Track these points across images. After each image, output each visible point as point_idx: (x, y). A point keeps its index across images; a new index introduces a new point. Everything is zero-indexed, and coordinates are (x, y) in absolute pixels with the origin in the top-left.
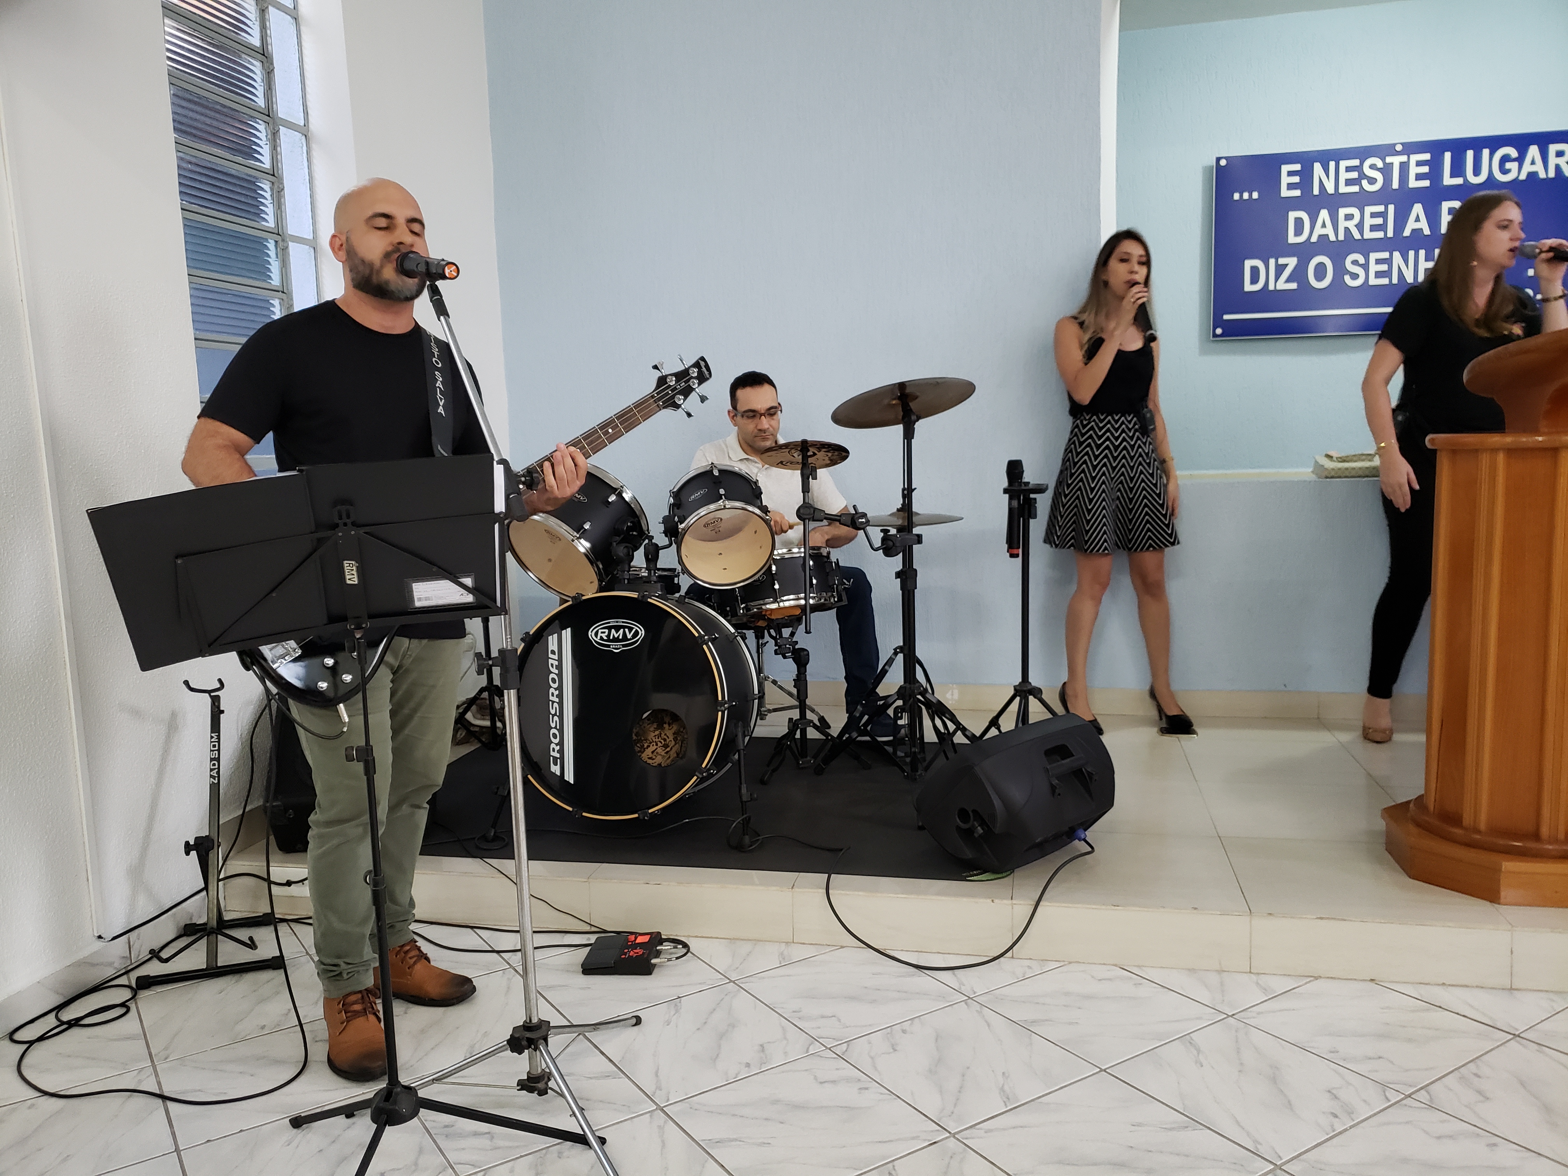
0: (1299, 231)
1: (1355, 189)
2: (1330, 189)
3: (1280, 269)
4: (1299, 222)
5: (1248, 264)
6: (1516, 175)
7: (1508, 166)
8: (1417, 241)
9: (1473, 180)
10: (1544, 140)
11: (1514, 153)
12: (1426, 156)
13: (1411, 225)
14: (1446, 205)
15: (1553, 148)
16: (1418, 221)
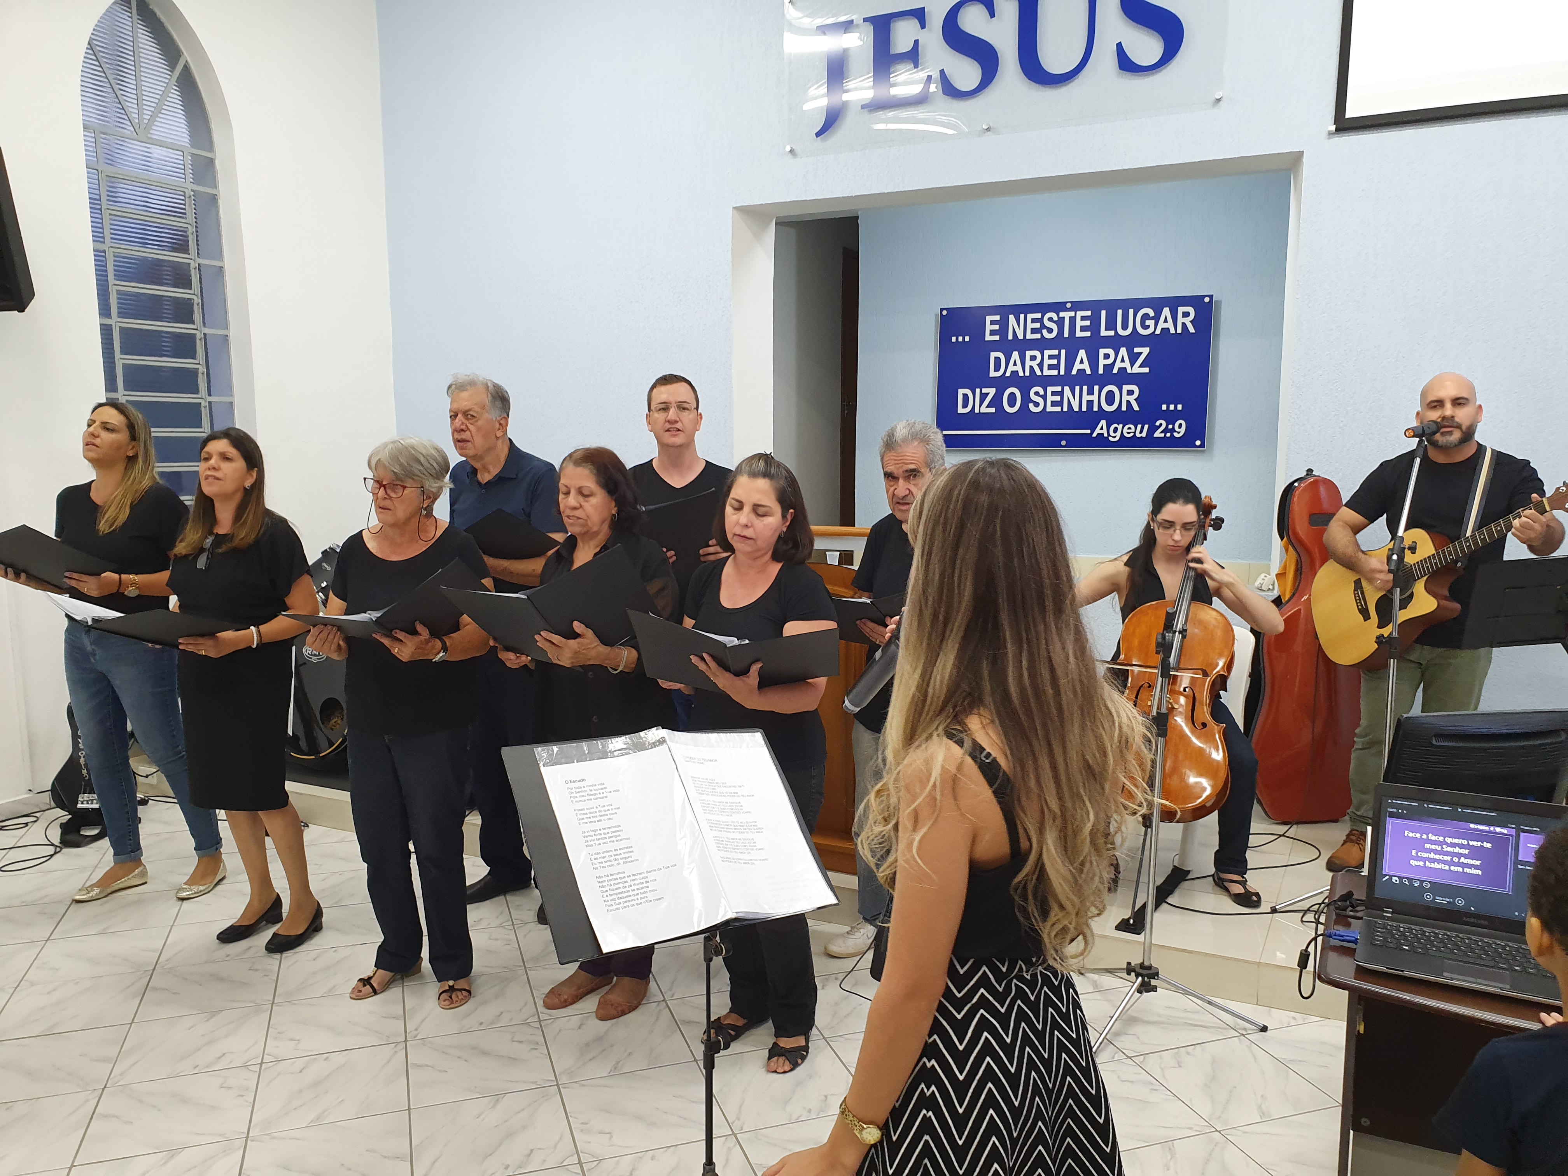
0: (997, 369)
1: (1038, 336)
2: (1020, 336)
3: (983, 396)
4: (997, 359)
5: (961, 392)
6: (1153, 330)
7: (1147, 322)
8: (1081, 379)
9: (1122, 332)
10: (1174, 303)
11: (1152, 314)
12: (1088, 313)
13: (1077, 366)
14: (1102, 352)
15: (1181, 310)
16: (1082, 363)
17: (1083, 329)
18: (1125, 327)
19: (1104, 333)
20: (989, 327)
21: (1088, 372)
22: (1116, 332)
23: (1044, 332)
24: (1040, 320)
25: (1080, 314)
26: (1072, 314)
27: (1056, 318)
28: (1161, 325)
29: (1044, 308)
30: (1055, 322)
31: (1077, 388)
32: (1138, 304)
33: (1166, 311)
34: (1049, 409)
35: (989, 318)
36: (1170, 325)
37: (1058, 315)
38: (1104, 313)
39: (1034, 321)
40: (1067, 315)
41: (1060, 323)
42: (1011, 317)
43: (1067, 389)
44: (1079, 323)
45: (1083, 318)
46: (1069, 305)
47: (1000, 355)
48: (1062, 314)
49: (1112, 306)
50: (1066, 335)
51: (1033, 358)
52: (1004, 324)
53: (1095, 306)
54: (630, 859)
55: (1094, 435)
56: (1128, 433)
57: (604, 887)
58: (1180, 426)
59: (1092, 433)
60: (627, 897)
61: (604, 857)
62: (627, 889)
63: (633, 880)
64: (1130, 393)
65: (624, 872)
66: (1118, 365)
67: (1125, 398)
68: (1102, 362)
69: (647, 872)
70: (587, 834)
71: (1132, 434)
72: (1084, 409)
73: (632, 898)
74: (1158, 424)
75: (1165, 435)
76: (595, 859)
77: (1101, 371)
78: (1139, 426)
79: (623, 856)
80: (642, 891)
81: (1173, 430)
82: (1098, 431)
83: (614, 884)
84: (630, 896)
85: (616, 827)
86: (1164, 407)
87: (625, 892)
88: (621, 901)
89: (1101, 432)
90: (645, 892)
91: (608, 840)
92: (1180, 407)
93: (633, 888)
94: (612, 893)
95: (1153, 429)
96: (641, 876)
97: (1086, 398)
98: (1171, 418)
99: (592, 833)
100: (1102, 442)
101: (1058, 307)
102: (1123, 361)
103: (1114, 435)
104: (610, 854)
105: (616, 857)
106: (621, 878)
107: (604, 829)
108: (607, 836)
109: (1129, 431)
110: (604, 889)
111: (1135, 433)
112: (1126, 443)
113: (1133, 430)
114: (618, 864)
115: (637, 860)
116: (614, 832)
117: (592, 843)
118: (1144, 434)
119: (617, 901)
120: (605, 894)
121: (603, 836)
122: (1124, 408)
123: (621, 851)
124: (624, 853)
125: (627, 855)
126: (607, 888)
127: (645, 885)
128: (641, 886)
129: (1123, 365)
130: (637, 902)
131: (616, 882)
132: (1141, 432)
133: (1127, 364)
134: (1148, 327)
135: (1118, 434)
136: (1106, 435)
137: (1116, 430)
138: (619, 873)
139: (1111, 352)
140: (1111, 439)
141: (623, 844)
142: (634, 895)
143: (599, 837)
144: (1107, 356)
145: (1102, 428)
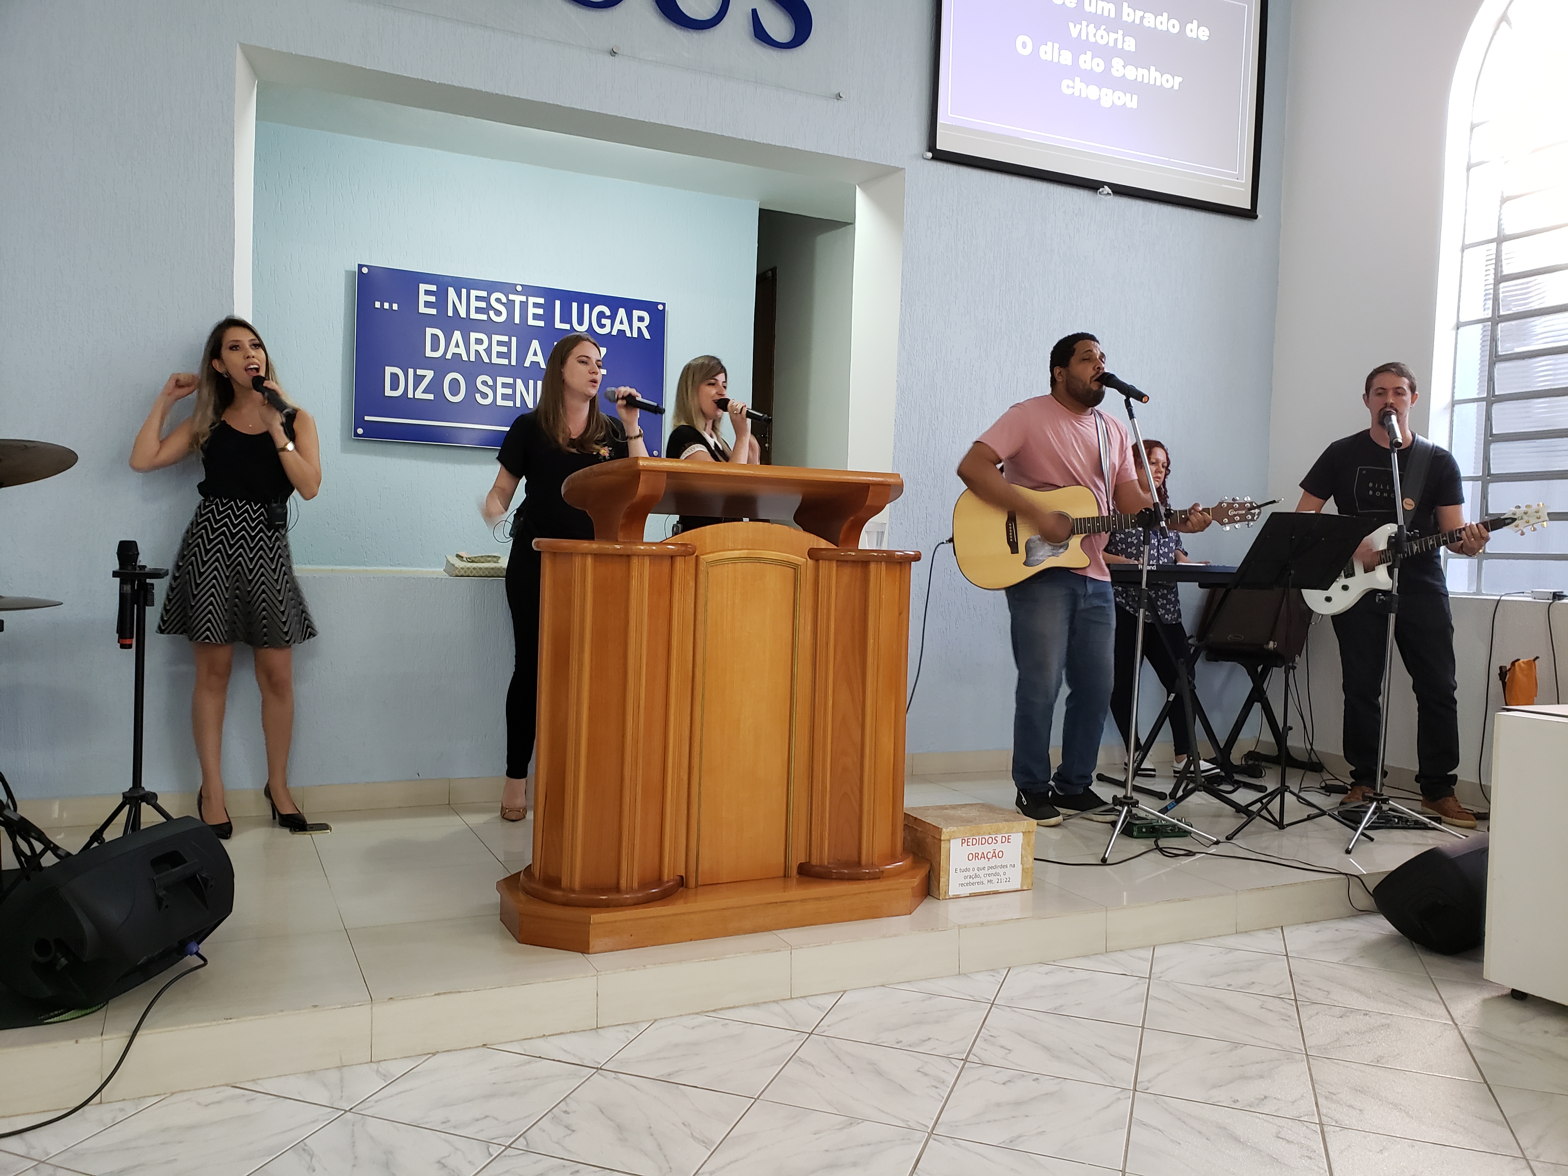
0: (435, 348)
1: (484, 317)
2: (463, 314)
3: (418, 379)
4: (435, 337)
5: (389, 370)
6: (610, 330)
7: (603, 321)
11: (608, 313)
12: (542, 301)
13: (530, 358)
15: (636, 314)
16: (535, 354)
17: (536, 317)
18: (581, 322)
19: (558, 325)
20: (423, 298)
22: (572, 326)
23: (492, 313)
24: (487, 300)
25: (532, 300)
26: (524, 298)
27: (504, 300)
28: (617, 326)
29: (491, 287)
30: (503, 304)
31: (531, 382)
32: (595, 300)
33: (622, 313)
34: (500, 402)
35: (423, 287)
36: (626, 327)
37: (507, 297)
38: (558, 303)
39: (478, 298)
40: (518, 299)
41: (510, 305)
42: (451, 291)
43: (519, 381)
44: (532, 310)
45: (536, 305)
46: (519, 288)
47: (438, 332)
48: (511, 297)
49: (568, 297)
50: (517, 321)
51: (479, 342)
52: (442, 297)
53: (550, 294)
101: (508, 288)
134: (604, 326)
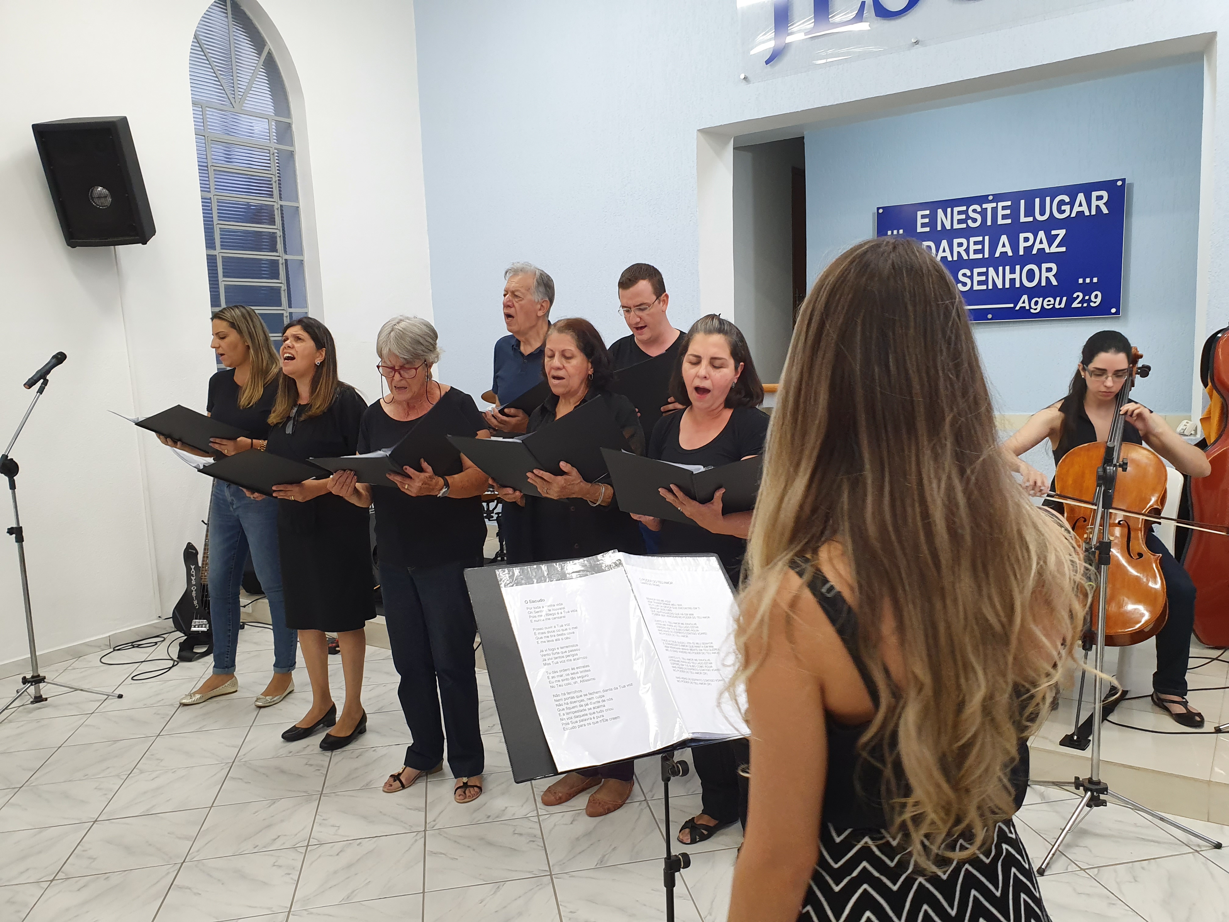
1: (964, 226)
2: (948, 227)
6: (1069, 214)
7: (1063, 208)
8: (1004, 260)
9: (1039, 218)
10: (1088, 189)
11: (1067, 199)
12: (1009, 203)
13: (1000, 250)
14: (1022, 236)
15: (1094, 194)
16: (1004, 246)
17: (1004, 217)
18: (1042, 213)
19: (1023, 219)
20: (920, 221)
21: (1010, 254)
22: (1034, 218)
23: (970, 222)
24: (966, 212)
25: (1001, 204)
26: (994, 205)
27: (979, 209)
28: (1076, 209)
29: (968, 201)
30: (978, 213)
31: (1001, 269)
32: (1054, 192)
33: (1081, 197)
34: (976, 287)
35: (920, 213)
36: (1085, 208)
37: (981, 207)
38: (1022, 202)
39: (960, 213)
40: (989, 206)
41: (983, 213)
42: (940, 212)
43: (991, 270)
44: (1000, 213)
45: (1004, 208)
46: (991, 198)
47: (931, 244)
48: (984, 206)
49: (1029, 196)
50: (989, 223)
51: (960, 245)
52: (933, 217)
53: (1015, 197)
54: (586, 678)
55: (1017, 308)
56: (1048, 305)
57: (560, 705)
58: (1096, 296)
59: (1015, 306)
60: (583, 715)
61: (562, 676)
62: (584, 707)
63: (589, 699)
64: (1049, 270)
65: (581, 691)
66: (1037, 246)
67: (1044, 274)
68: (1022, 245)
69: (604, 691)
70: (545, 653)
71: (1051, 306)
72: (1007, 286)
73: (589, 716)
74: (1075, 296)
75: (1082, 305)
76: (553, 677)
77: (1021, 252)
78: (1058, 299)
79: (580, 675)
80: (598, 710)
81: (1090, 301)
82: (1020, 304)
83: (571, 703)
84: (587, 715)
85: (573, 646)
86: (1081, 281)
87: (581, 711)
88: (578, 719)
89: (1023, 305)
90: (601, 711)
91: (565, 659)
92: (1095, 280)
93: (589, 707)
94: (568, 711)
95: (1071, 300)
96: (597, 695)
97: (1008, 276)
98: (1087, 290)
99: (550, 652)
100: (1025, 315)
101: (981, 200)
102: (1041, 242)
103: (1035, 307)
104: (567, 672)
105: (573, 676)
106: (578, 697)
107: (562, 648)
108: (565, 655)
109: (1048, 303)
110: (561, 708)
111: (1054, 304)
112: (1046, 314)
113: (1052, 302)
114: (575, 683)
115: (594, 679)
116: (571, 651)
117: (550, 661)
118: (1062, 306)
119: (574, 720)
120: (562, 713)
121: (560, 655)
122: (1043, 283)
123: (579, 670)
124: (581, 672)
125: (584, 674)
126: (564, 707)
127: (601, 704)
128: (597, 705)
129: (1041, 246)
130: (593, 720)
131: (573, 700)
132: (1060, 304)
133: (1045, 245)
134: (1064, 211)
135: (1039, 307)
136: (1027, 308)
137: (1036, 303)
138: (576, 692)
139: (1030, 235)
140: (1032, 311)
141: (580, 663)
142: (590, 714)
143: (556, 656)
144: (1026, 239)
145: (1024, 302)
